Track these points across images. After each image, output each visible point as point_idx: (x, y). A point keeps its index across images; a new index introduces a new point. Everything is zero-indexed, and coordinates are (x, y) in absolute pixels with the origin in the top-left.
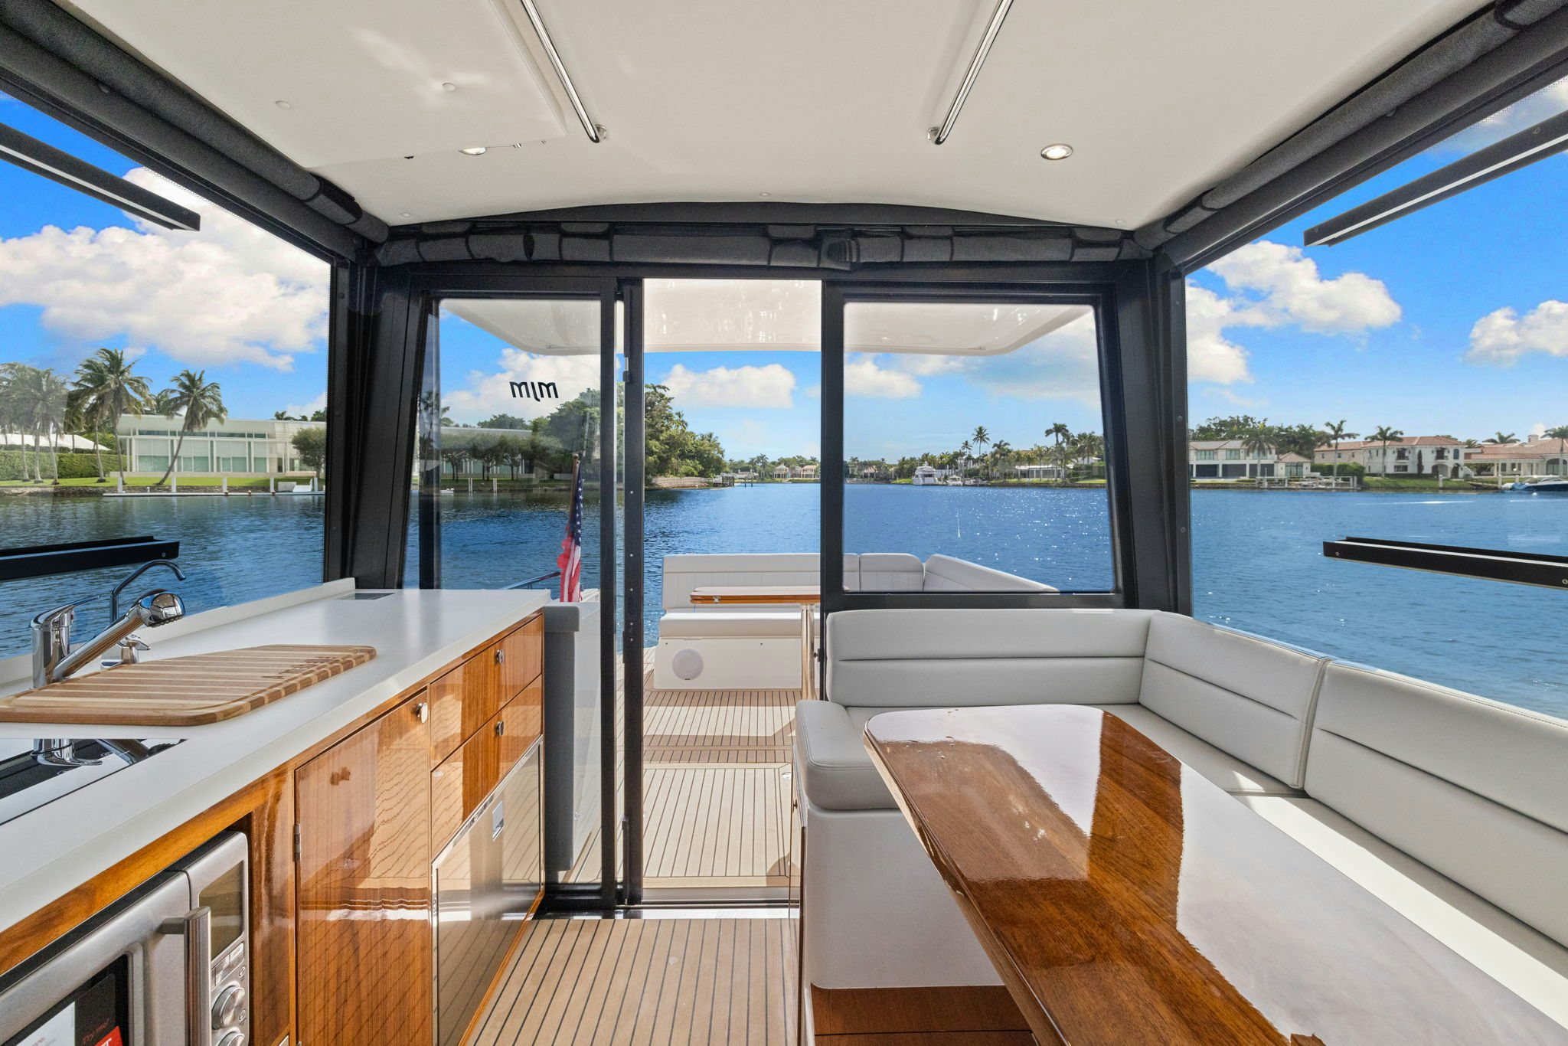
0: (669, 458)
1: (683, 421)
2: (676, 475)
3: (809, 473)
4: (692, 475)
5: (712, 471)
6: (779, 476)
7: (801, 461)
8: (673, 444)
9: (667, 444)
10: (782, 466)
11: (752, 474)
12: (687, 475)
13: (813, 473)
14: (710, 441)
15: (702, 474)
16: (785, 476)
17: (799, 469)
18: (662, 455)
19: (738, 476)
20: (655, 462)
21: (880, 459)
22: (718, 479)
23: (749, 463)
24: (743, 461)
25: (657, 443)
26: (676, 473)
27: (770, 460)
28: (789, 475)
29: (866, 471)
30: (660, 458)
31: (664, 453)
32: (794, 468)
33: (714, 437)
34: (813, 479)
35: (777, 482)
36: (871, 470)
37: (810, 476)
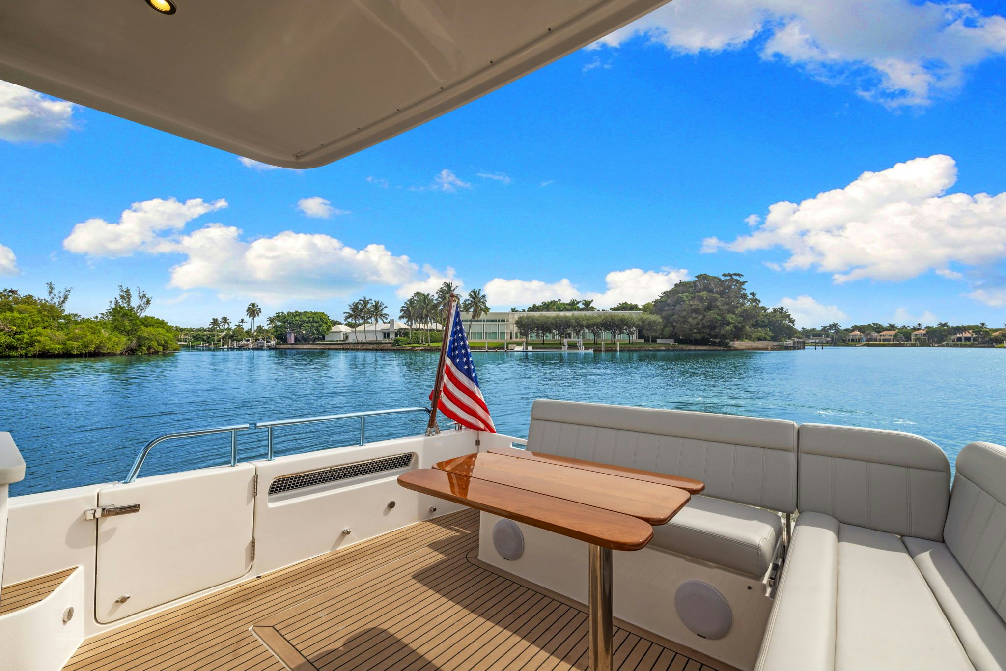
0: (743, 327)
1: (756, 299)
2: (750, 340)
3: (887, 337)
4: (765, 339)
5: (784, 337)
6: (853, 341)
7: (877, 328)
8: (747, 316)
9: (741, 316)
10: (857, 332)
11: (824, 339)
12: (759, 339)
13: (892, 338)
14: (781, 313)
15: (773, 339)
16: (859, 341)
17: (875, 335)
18: (737, 324)
19: (810, 341)
20: (732, 330)
21: (978, 323)
22: (790, 343)
23: (822, 330)
24: (814, 329)
25: (733, 316)
26: (749, 338)
27: (843, 327)
28: (864, 339)
29: (958, 335)
30: (735, 327)
31: (739, 323)
32: (869, 334)
33: (785, 310)
34: (892, 343)
35: (851, 346)
36: (967, 335)
37: (889, 340)
